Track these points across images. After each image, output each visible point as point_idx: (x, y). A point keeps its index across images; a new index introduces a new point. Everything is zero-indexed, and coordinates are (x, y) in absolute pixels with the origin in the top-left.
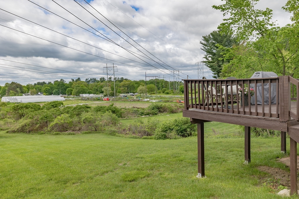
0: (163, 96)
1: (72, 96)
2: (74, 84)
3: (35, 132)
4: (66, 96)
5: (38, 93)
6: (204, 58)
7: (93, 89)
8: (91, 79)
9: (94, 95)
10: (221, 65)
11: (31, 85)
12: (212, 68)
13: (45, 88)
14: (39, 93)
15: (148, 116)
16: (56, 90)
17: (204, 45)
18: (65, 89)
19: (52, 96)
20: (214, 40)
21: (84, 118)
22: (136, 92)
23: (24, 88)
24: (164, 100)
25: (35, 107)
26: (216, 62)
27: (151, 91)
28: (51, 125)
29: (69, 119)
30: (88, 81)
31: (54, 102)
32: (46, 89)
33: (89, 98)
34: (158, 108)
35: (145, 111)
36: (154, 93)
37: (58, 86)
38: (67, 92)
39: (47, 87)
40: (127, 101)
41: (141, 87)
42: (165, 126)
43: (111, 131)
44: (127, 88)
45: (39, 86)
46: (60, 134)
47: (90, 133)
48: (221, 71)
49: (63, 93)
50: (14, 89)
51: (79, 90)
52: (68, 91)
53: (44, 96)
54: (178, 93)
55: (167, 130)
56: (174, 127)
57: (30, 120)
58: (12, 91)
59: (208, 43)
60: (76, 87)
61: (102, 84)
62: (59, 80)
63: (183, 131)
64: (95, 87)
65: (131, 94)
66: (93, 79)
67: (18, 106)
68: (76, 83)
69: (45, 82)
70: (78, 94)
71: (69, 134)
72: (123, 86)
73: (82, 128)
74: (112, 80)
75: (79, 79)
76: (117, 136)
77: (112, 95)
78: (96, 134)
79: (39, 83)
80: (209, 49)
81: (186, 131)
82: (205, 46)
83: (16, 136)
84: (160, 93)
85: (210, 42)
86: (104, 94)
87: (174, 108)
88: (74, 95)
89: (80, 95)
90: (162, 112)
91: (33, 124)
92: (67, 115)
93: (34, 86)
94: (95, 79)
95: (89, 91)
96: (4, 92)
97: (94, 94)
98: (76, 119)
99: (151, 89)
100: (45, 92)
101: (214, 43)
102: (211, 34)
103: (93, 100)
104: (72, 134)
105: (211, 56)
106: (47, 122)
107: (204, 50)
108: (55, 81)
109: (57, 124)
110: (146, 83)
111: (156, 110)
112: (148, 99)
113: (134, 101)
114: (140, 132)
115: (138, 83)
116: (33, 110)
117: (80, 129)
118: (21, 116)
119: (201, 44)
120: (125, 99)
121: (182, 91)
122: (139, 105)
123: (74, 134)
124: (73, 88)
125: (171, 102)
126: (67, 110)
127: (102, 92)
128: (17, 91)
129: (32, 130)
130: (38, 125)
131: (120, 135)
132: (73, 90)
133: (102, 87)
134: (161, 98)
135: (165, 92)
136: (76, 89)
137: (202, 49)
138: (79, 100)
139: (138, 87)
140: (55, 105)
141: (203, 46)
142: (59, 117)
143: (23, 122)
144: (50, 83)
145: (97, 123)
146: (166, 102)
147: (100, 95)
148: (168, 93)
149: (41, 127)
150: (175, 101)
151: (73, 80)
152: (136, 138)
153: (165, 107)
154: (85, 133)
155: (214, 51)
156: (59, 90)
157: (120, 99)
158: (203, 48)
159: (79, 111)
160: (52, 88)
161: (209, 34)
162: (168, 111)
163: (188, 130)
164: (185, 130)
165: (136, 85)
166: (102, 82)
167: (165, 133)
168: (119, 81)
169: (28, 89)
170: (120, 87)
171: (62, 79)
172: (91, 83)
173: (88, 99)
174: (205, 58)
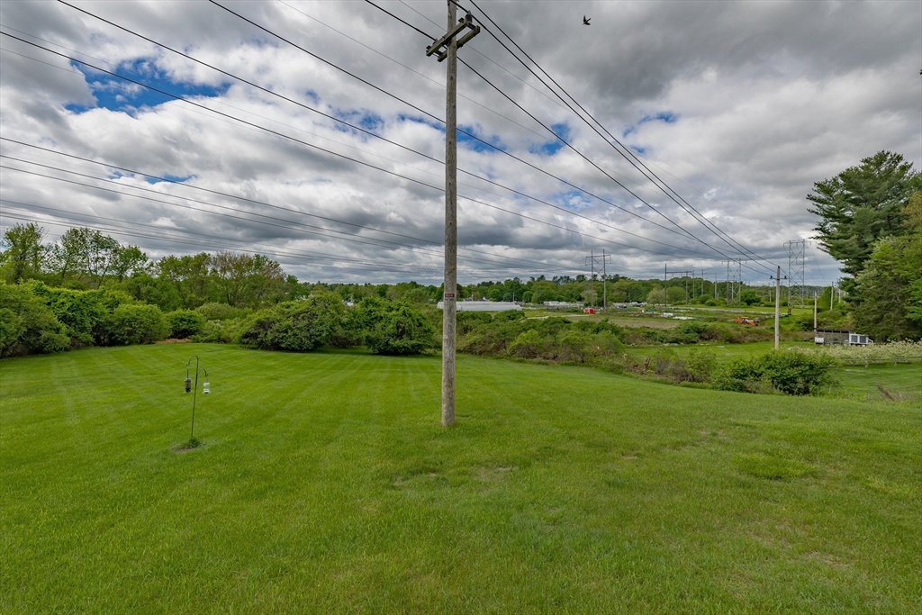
0: (703, 309)
1: (532, 304)
2: (535, 286)
3: (488, 355)
4: (523, 303)
5: (482, 298)
6: (816, 229)
7: (565, 294)
8: (561, 277)
9: (567, 304)
10: (869, 242)
12: (842, 250)
13: (492, 290)
14: (484, 298)
15: (676, 345)
16: (507, 295)
17: (820, 201)
18: (522, 293)
19: (502, 302)
20: (847, 189)
21: (564, 339)
22: (644, 300)
23: (464, 291)
24: (705, 317)
25: (485, 317)
26: (853, 238)
27: (676, 299)
28: (511, 347)
29: (539, 338)
30: (556, 281)
31: (511, 311)
32: (494, 292)
33: (558, 308)
34: (699, 332)
35: (670, 336)
36: (681, 304)
37: (512, 288)
38: (523, 297)
39: (495, 290)
40: (628, 315)
41: (654, 292)
42: (742, 367)
43: (613, 365)
44: (625, 293)
45: (485, 287)
46: (525, 362)
47: (573, 365)
48: (870, 256)
49: (518, 299)
51: (543, 294)
52: (525, 296)
53: (491, 302)
54: (736, 306)
55: (746, 376)
56: (762, 369)
57: (482, 336)
59: (831, 196)
60: (538, 289)
61: (581, 285)
62: (512, 279)
63: (787, 382)
64: (568, 291)
65: (634, 303)
66: (565, 277)
68: (537, 283)
69: (493, 282)
70: (540, 300)
71: (540, 363)
72: (619, 289)
73: (559, 356)
74: (599, 278)
75: (542, 276)
76: (625, 376)
77: (601, 304)
78: (583, 368)
79: (484, 284)
80: (833, 209)
81: (796, 383)
82: (821, 205)
83: (463, 358)
84: (694, 303)
85: (836, 193)
86: (586, 302)
87: (734, 333)
88: (534, 302)
89: (545, 302)
90: (706, 340)
91: (485, 343)
92: (536, 332)
93: (478, 288)
94: (569, 277)
95: (558, 296)
97: (567, 301)
98: (549, 339)
99: (676, 295)
100: (493, 297)
101: (848, 196)
102: (841, 176)
103: (569, 311)
104: (543, 364)
105: (837, 223)
106: (504, 342)
107: (817, 213)
108: (507, 281)
109: (520, 345)
110: (663, 284)
111: (693, 336)
112: (672, 314)
113: (642, 316)
114: (675, 373)
115: (648, 285)
116: (482, 321)
117: (555, 358)
118: (466, 330)
119: (811, 199)
120: (624, 313)
121: (746, 301)
122: (652, 324)
123: (547, 364)
124: (534, 292)
125: (722, 321)
126: (532, 325)
127: (580, 299)
129: (484, 352)
130: (492, 345)
131: (631, 374)
132: (533, 295)
133: (580, 291)
134: (700, 312)
135: (707, 302)
136: (538, 293)
137: (813, 212)
138: (544, 310)
139: (649, 290)
140: (512, 316)
141: (815, 203)
142: (523, 334)
143: (470, 338)
144: (499, 283)
145: (586, 349)
146: (710, 320)
147: (578, 305)
148: (712, 305)
149: (497, 348)
150: (733, 320)
151: (533, 279)
152: (666, 383)
153: (713, 329)
154: (566, 364)
155: (848, 213)
156: (512, 294)
157: (614, 311)
158: (815, 208)
159: (553, 327)
160: (502, 291)
161: (836, 174)
162: (720, 338)
163: (800, 380)
164: (793, 380)
165: (643, 288)
166: (580, 281)
167: (741, 381)
168: (611, 280)
169: (470, 291)
170: (613, 291)
171: (516, 278)
172: (561, 283)
174: (820, 229)
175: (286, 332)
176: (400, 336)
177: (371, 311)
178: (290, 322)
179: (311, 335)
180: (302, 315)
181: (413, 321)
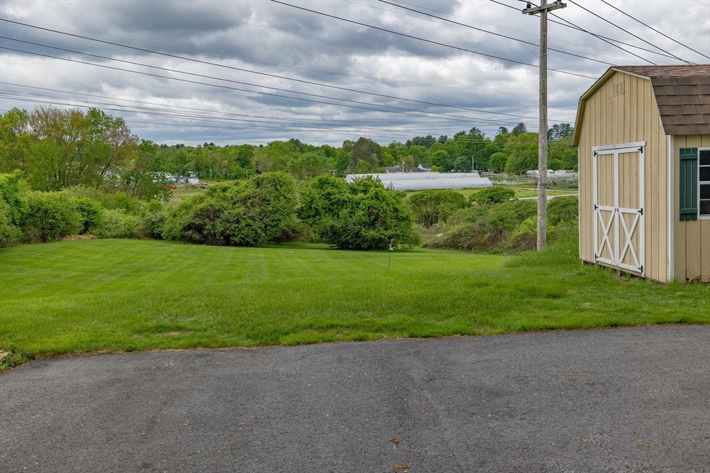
1: (505, 175)
2: (509, 143)
3: (481, 249)
4: (492, 174)
5: (417, 166)
7: (563, 156)
8: (555, 126)
9: (568, 174)
11: (399, 144)
13: (436, 153)
14: (420, 167)
16: (462, 159)
23: (385, 154)
28: (513, 237)
32: (439, 155)
33: (555, 181)
37: (468, 147)
39: (439, 151)
45: (419, 147)
50: (365, 156)
51: (526, 158)
52: (494, 161)
58: (362, 161)
60: (518, 149)
62: (468, 131)
64: (568, 150)
66: (563, 124)
67: (422, 196)
68: (514, 137)
69: (433, 137)
70: (521, 171)
75: (521, 125)
79: (418, 141)
88: (509, 172)
89: (528, 172)
91: (475, 233)
93: (406, 148)
94: (568, 125)
96: (343, 163)
97: (566, 169)
100: (436, 163)
103: (570, 187)
106: (501, 231)
108: (458, 134)
109: (525, 234)
116: (454, 205)
118: (427, 218)
124: (509, 154)
128: (372, 162)
129: (475, 245)
130: (487, 236)
132: (509, 158)
136: (518, 156)
138: (530, 185)
140: (494, 197)
144: (444, 139)
149: (494, 240)
151: (504, 130)
156: (470, 159)
160: (451, 153)
169: (395, 154)
171: (474, 129)
172: (556, 138)
173: (555, 184)
175: (238, 222)
176: (372, 225)
177: (329, 194)
178: (241, 210)
179: (266, 226)
180: (250, 201)
181: (388, 205)
